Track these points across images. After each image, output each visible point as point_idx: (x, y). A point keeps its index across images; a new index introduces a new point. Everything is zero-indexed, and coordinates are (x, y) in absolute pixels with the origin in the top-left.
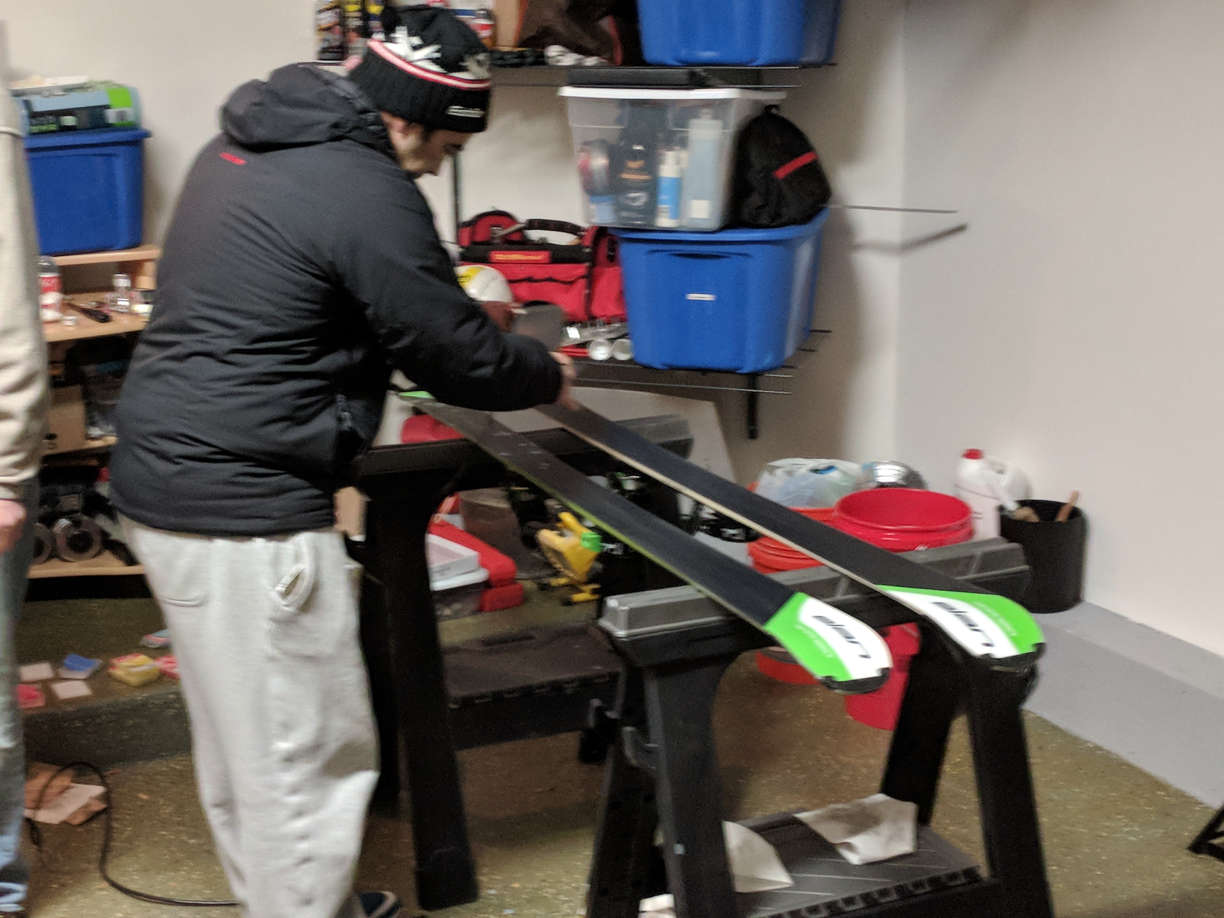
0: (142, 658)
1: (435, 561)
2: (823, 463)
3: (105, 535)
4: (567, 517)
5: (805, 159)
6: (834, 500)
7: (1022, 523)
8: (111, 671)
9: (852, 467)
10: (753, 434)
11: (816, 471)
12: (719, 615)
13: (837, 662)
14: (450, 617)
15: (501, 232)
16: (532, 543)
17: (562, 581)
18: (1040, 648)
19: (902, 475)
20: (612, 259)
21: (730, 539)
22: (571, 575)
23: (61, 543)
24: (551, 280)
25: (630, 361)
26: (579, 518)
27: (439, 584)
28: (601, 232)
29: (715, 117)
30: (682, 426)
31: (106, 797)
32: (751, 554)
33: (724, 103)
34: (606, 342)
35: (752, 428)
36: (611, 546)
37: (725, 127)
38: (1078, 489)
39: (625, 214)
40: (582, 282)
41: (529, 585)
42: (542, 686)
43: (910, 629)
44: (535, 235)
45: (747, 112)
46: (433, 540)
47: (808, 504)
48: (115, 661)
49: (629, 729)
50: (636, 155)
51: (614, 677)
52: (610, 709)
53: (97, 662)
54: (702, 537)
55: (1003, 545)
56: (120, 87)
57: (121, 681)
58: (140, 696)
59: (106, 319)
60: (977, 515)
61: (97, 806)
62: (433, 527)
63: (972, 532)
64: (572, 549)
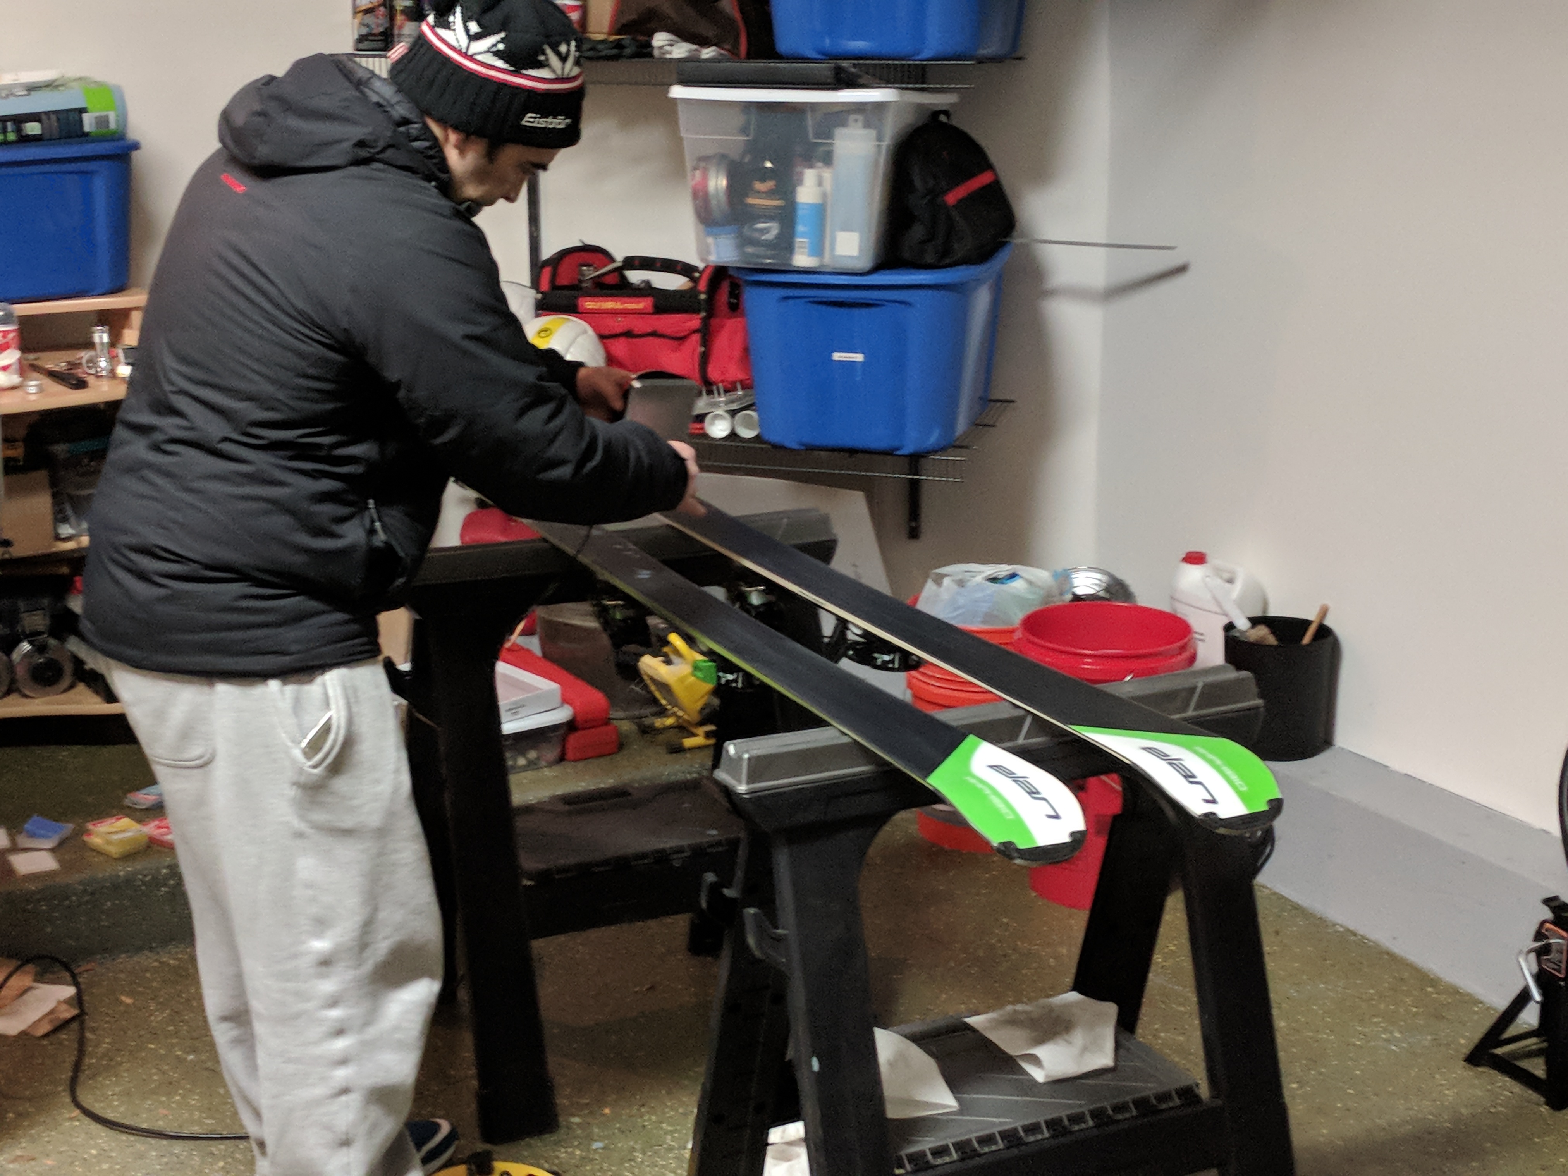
0: (125, 822)
1: (505, 697)
2: (1003, 569)
3: (78, 663)
4: (675, 639)
5: (982, 179)
6: (1017, 617)
7: (1257, 646)
8: (85, 838)
9: (1042, 576)
10: (914, 534)
11: (994, 580)
12: (868, 763)
13: (1019, 823)
14: (525, 768)
15: (590, 273)
16: (631, 672)
17: (670, 721)
18: (1276, 806)
19: (1104, 585)
20: (735, 308)
21: (884, 667)
22: (680, 713)
23: (21, 672)
24: (654, 334)
25: (757, 438)
26: (690, 641)
27: (510, 725)
28: (720, 273)
29: (867, 125)
30: (825, 521)
31: (78, 1000)
32: (910, 685)
33: (879, 107)
34: (727, 415)
35: (913, 524)
36: (730, 677)
37: (879, 138)
38: (1327, 602)
39: (750, 250)
40: (696, 337)
41: (626, 726)
42: (643, 856)
43: (1113, 782)
44: (635, 277)
45: (909, 119)
46: (502, 668)
47: (983, 622)
48: (90, 826)
49: (752, 911)
50: (764, 175)
51: (734, 844)
52: (729, 886)
53: (68, 828)
54: (847, 665)
55: (1232, 674)
56: (100, 84)
57: (99, 852)
58: (123, 871)
59: (81, 384)
60: (1197, 636)
61: (68, 1013)
62: (503, 653)
63: (1193, 659)
64: (682, 680)
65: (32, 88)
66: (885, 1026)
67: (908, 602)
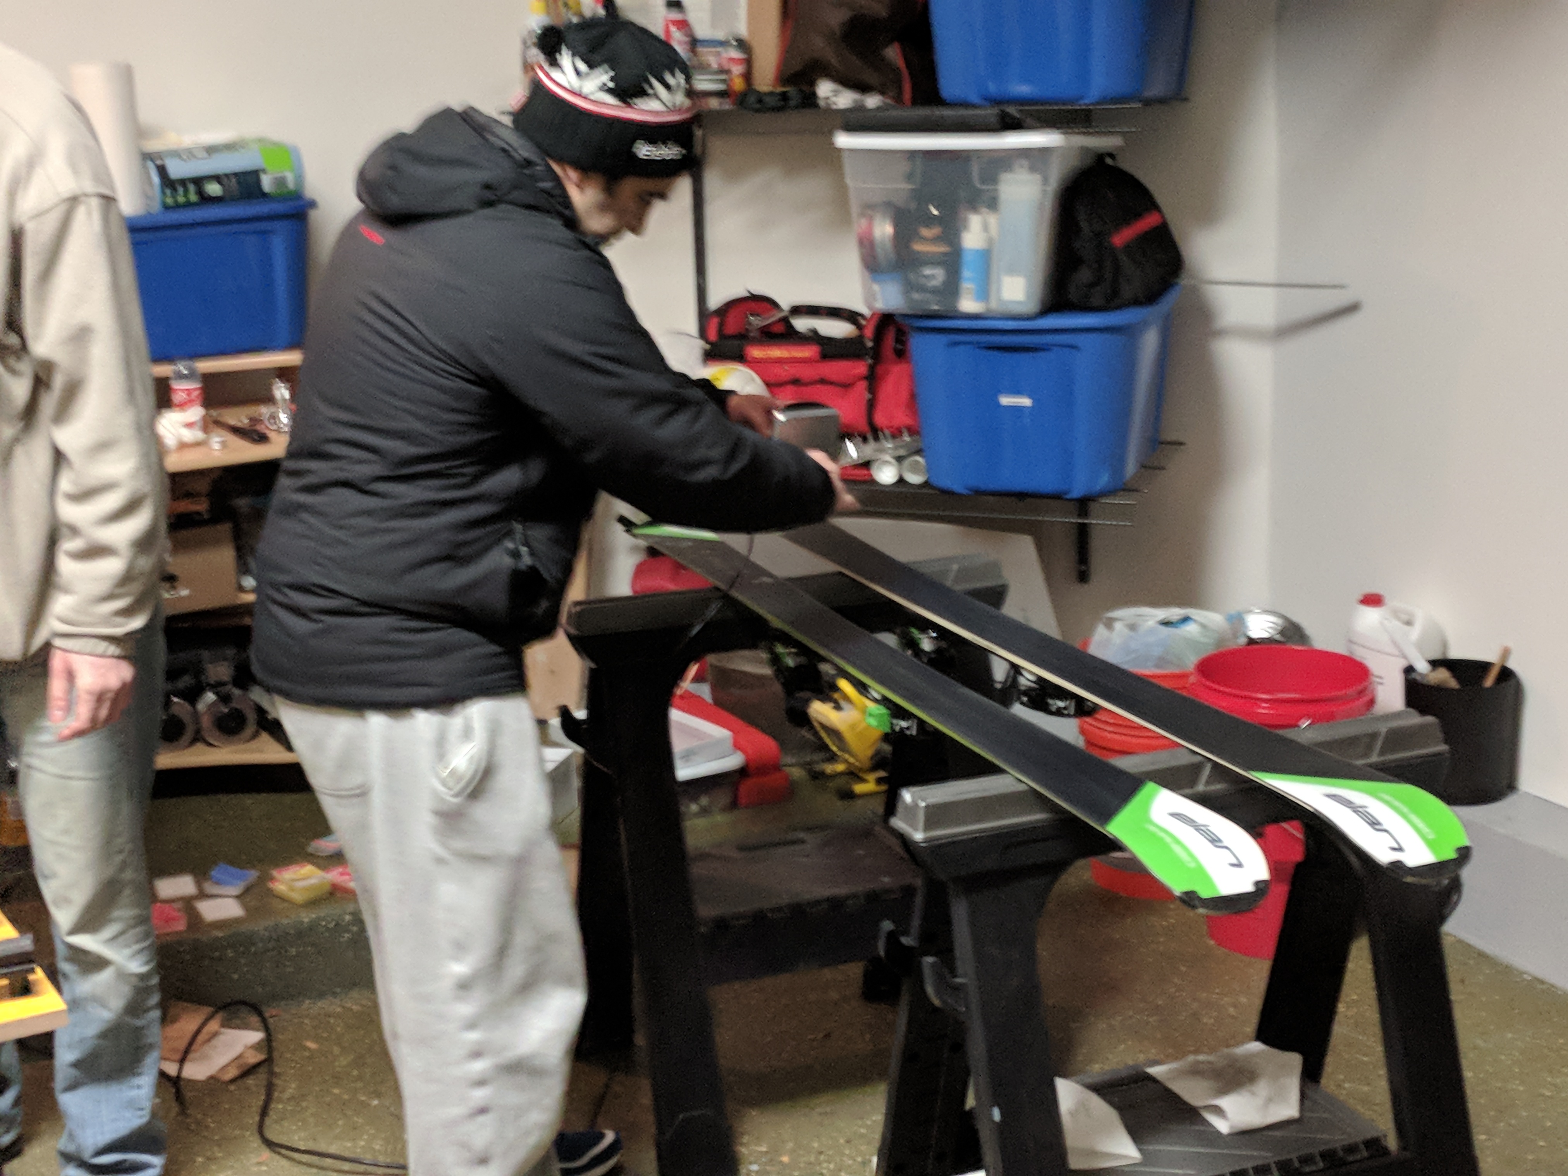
0: (308, 869)
1: (679, 743)
2: (1175, 613)
3: (261, 712)
4: (844, 684)
5: (1149, 221)
6: (1191, 661)
7: (1438, 689)
8: (271, 885)
9: (1214, 619)
10: (1083, 577)
11: (1166, 623)
12: (1042, 811)
13: (1200, 872)
14: (697, 815)
15: (756, 322)
16: (801, 719)
17: (840, 767)
18: (1464, 854)
19: (1279, 628)
20: (901, 354)
21: (1059, 713)
22: (851, 760)
23: (206, 722)
24: (823, 381)
25: (926, 484)
26: (862, 688)
27: (684, 772)
28: (886, 320)
29: (1033, 169)
30: (994, 567)
31: (268, 1044)
32: (1083, 731)
33: (1044, 152)
34: (893, 461)
35: (1083, 568)
36: (904, 724)
37: (1045, 181)
38: (1510, 644)
39: (916, 296)
40: (863, 385)
41: (797, 773)
42: (818, 902)
43: (1294, 829)
44: (801, 324)
45: (1074, 162)
46: (676, 715)
47: (1157, 666)
48: (275, 873)
49: (929, 960)
50: (930, 221)
51: (909, 891)
52: (906, 933)
53: (253, 875)
54: (1019, 710)
55: (1416, 719)
56: (276, 145)
57: (282, 899)
58: (306, 917)
59: (262, 439)
60: (1378, 680)
61: (254, 1058)
62: (676, 700)
63: (1372, 702)
64: (853, 727)
65: (211, 150)
66: (1064, 1076)
67: (1077, 645)
